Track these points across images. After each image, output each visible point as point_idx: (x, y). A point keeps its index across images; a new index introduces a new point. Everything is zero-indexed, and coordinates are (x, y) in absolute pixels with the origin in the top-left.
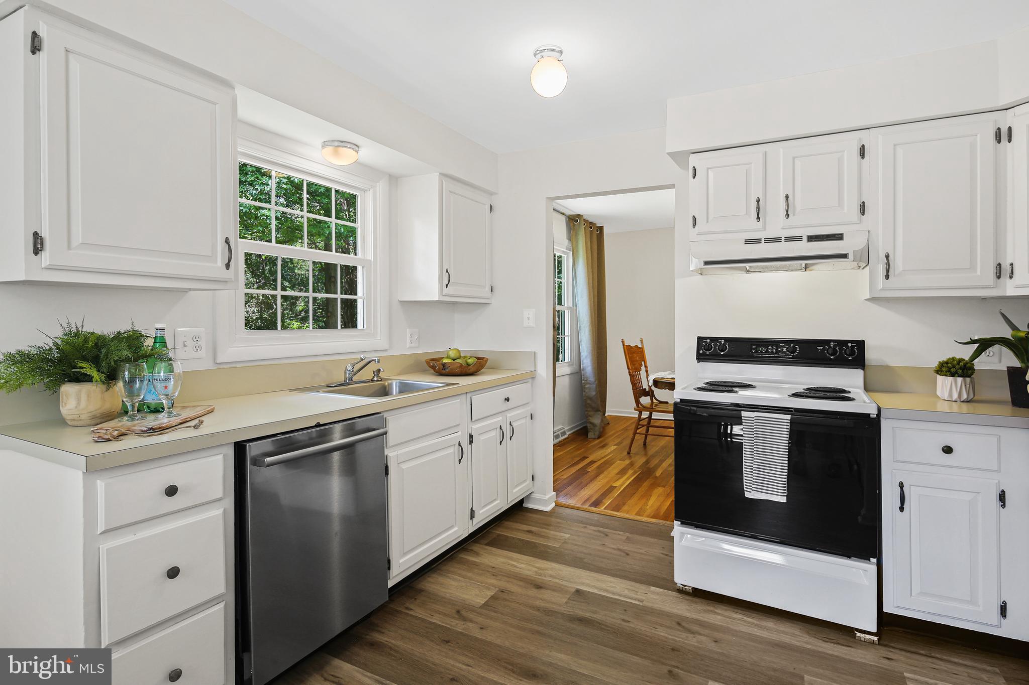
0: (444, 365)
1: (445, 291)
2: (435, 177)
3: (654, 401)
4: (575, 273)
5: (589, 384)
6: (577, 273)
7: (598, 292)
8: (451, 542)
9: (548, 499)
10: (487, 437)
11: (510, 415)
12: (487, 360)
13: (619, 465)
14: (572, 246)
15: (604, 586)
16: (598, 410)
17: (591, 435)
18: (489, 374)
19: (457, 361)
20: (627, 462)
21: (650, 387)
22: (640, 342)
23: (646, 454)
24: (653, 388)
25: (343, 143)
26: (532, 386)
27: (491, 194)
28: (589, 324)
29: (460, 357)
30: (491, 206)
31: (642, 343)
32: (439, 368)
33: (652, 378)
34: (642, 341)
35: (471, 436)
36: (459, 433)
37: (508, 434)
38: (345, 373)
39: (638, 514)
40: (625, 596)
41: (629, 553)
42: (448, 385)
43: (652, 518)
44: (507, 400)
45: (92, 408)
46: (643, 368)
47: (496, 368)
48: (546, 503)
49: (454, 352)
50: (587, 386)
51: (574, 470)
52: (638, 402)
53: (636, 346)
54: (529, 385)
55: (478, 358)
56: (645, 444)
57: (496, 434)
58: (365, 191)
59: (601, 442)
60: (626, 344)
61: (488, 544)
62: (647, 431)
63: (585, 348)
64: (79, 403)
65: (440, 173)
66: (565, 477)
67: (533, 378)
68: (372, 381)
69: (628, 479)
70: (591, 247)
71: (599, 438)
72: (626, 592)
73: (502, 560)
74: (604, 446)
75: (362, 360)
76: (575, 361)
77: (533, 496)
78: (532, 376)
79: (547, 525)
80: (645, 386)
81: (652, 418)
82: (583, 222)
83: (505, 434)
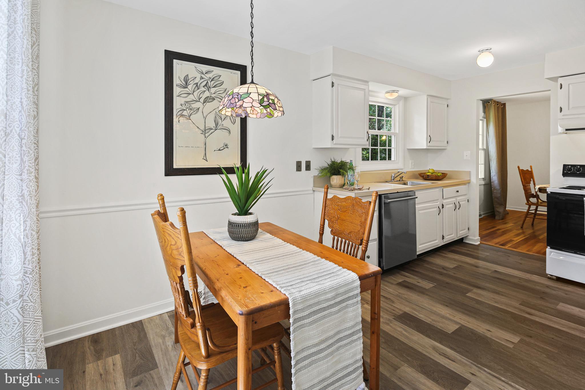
0: (428, 175)
1: (429, 144)
2: (425, 97)
3: (539, 201)
4: (488, 131)
5: (496, 190)
6: (489, 131)
7: (502, 140)
8: (435, 246)
9: (477, 239)
10: (449, 207)
11: (458, 198)
12: (447, 174)
13: (516, 232)
14: (486, 116)
15: (509, 271)
16: (501, 205)
17: (497, 217)
18: (448, 180)
19: (433, 174)
20: (521, 231)
21: (536, 192)
22: (530, 168)
23: (533, 229)
24: (538, 193)
25: (394, 91)
26: (468, 186)
27: (448, 99)
28: (496, 158)
29: (434, 173)
30: (448, 105)
31: (531, 168)
32: (426, 177)
33: (537, 187)
34: (531, 167)
35: (443, 205)
36: (438, 203)
37: (458, 207)
38: (392, 177)
39: (528, 251)
41: (522, 263)
42: (433, 183)
43: (536, 253)
44: (458, 191)
45: (340, 183)
46: (532, 182)
47: (450, 178)
48: (475, 241)
49: (432, 170)
50: (495, 191)
51: (488, 231)
52: (528, 200)
53: (528, 170)
54: (467, 186)
55: (442, 173)
56: (533, 224)
57: (452, 206)
58: (395, 105)
59: (503, 221)
60: (521, 168)
61: (449, 252)
62: (535, 216)
63: (494, 171)
64: (337, 181)
65: (427, 95)
66: (483, 233)
67: (469, 183)
68: (400, 181)
69: (521, 238)
70: (498, 115)
71: (502, 219)
72: (520, 274)
73: (457, 257)
74: (506, 223)
75: (399, 172)
76: (487, 178)
77: (469, 237)
78: (468, 182)
79: (478, 249)
80: (533, 192)
81: (538, 210)
82: (493, 102)
83: (457, 207)
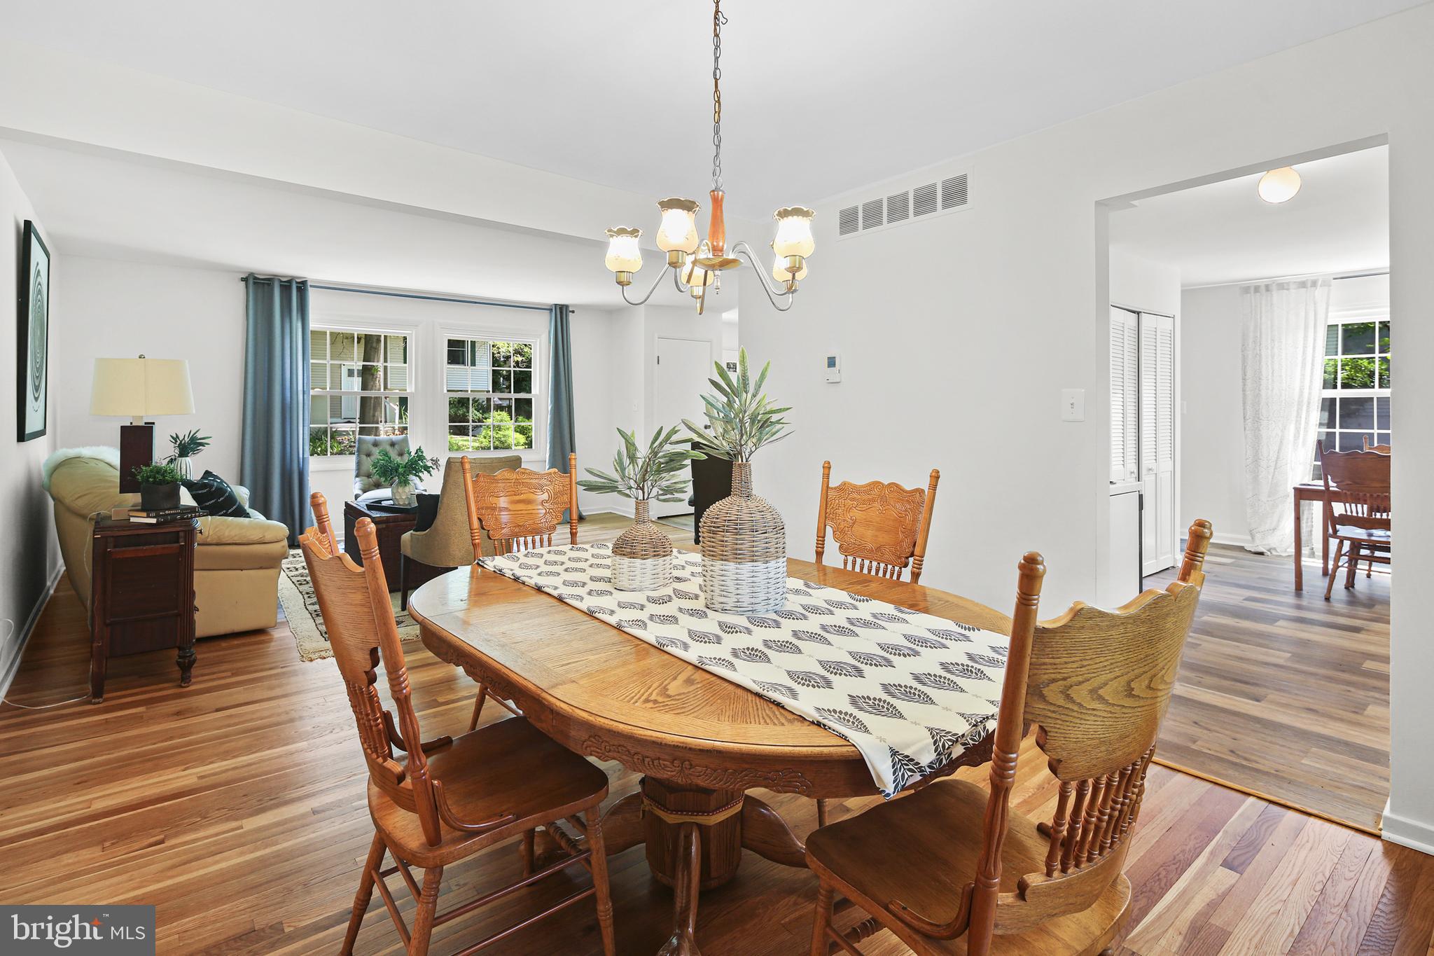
40: (1200, 690)
41: (1194, 724)
